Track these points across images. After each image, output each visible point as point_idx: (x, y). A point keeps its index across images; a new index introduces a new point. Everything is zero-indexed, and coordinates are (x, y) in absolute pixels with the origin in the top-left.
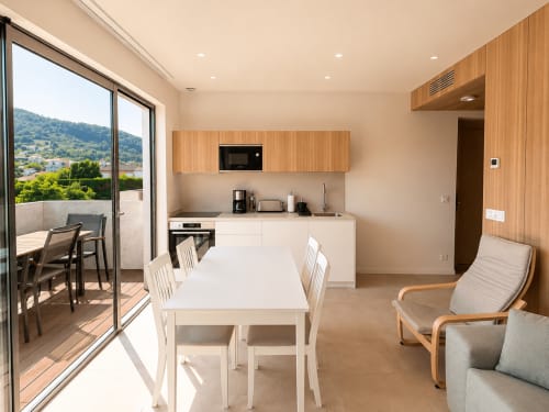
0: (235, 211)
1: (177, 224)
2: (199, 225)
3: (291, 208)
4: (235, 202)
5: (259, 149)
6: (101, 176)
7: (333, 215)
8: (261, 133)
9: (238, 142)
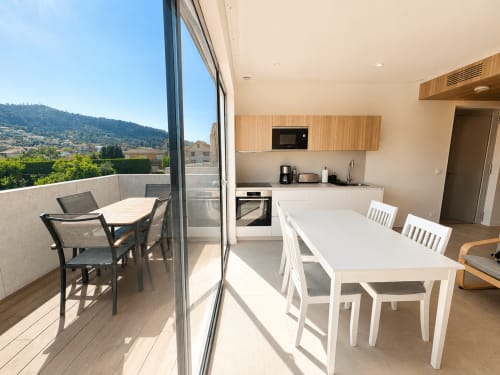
0: (282, 182)
1: (243, 192)
2: (259, 194)
3: (325, 179)
4: (282, 175)
5: (305, 131)
6: (123, 157)
7: (356, 185)
8: (308, 117)
9: (289, 124)
